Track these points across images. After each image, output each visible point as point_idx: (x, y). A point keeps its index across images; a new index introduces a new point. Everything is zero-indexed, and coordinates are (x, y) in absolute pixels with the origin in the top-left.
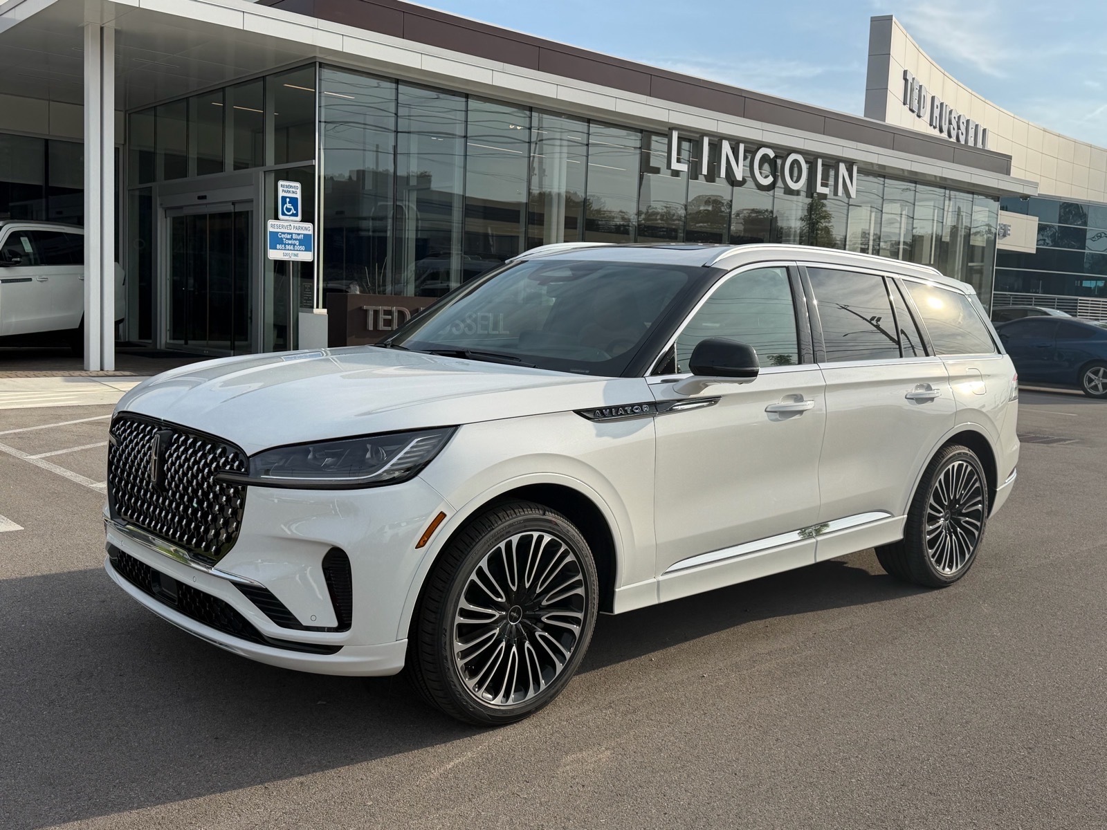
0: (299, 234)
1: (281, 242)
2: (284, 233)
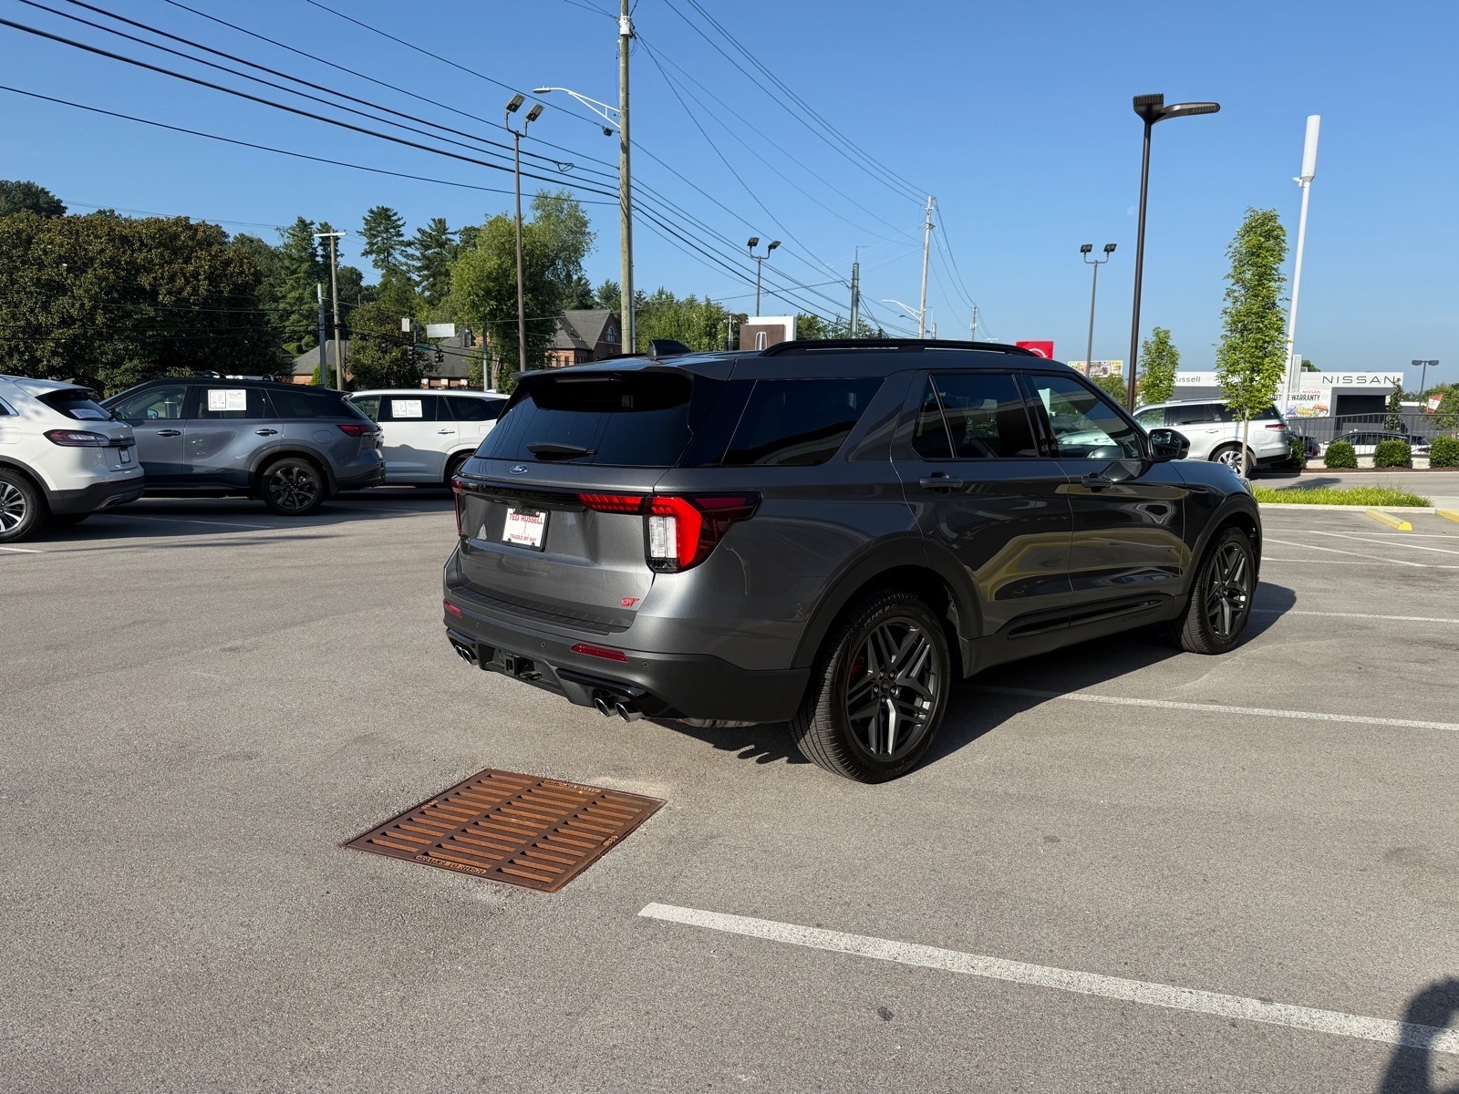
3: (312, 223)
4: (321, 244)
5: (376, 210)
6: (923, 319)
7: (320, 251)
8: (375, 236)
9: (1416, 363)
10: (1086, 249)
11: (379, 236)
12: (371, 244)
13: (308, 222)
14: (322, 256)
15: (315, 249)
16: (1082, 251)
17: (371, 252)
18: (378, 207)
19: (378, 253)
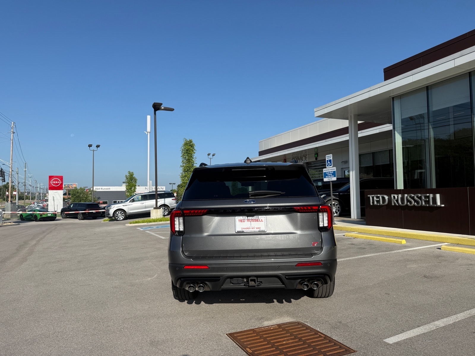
0: (332, 172)
1: (327, 175)
2: (327, 172)
6: (12, 166)
9: (170, 184)
10: (90, 146)
16: (89, 146)
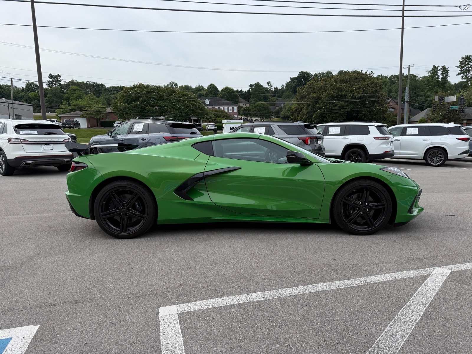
3: (438, 67)
4: (441, 74)
5: (464, 57)
7: (441, 76)
8: (463, 67)
11: (465, 67)
12: (462, 70)
13: (437, 66)
14: (442, 78)
15: (439, 76)
17: (461, 73)
18: (466, 56)
19: (464, 73)
